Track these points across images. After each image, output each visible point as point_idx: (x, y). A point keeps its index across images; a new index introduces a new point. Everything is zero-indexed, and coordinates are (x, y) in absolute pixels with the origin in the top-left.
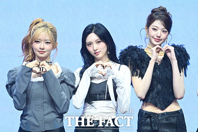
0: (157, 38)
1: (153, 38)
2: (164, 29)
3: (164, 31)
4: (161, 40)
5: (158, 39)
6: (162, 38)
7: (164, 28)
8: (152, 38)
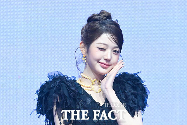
0: (104, 62)
1: (98, 62)
2: (116, 47)
3: (115, 51)
4: (111, 65)
5: (107, 63)
6: (112, 61)
7: (116, 45)
8: (96, 62)
